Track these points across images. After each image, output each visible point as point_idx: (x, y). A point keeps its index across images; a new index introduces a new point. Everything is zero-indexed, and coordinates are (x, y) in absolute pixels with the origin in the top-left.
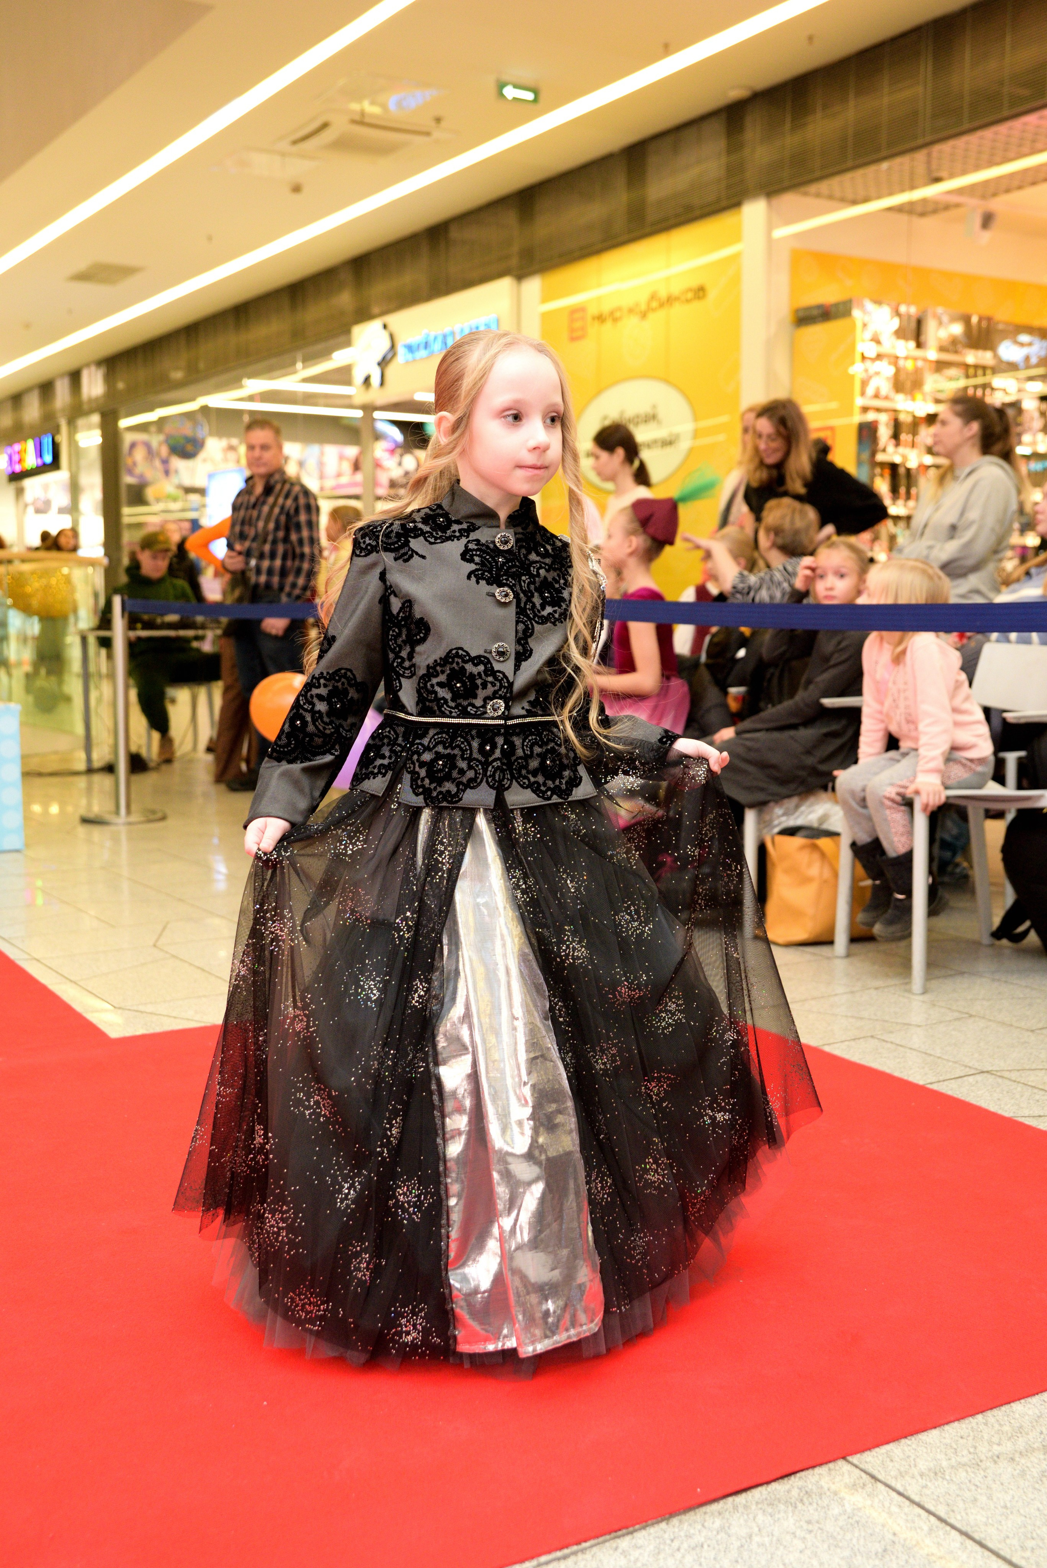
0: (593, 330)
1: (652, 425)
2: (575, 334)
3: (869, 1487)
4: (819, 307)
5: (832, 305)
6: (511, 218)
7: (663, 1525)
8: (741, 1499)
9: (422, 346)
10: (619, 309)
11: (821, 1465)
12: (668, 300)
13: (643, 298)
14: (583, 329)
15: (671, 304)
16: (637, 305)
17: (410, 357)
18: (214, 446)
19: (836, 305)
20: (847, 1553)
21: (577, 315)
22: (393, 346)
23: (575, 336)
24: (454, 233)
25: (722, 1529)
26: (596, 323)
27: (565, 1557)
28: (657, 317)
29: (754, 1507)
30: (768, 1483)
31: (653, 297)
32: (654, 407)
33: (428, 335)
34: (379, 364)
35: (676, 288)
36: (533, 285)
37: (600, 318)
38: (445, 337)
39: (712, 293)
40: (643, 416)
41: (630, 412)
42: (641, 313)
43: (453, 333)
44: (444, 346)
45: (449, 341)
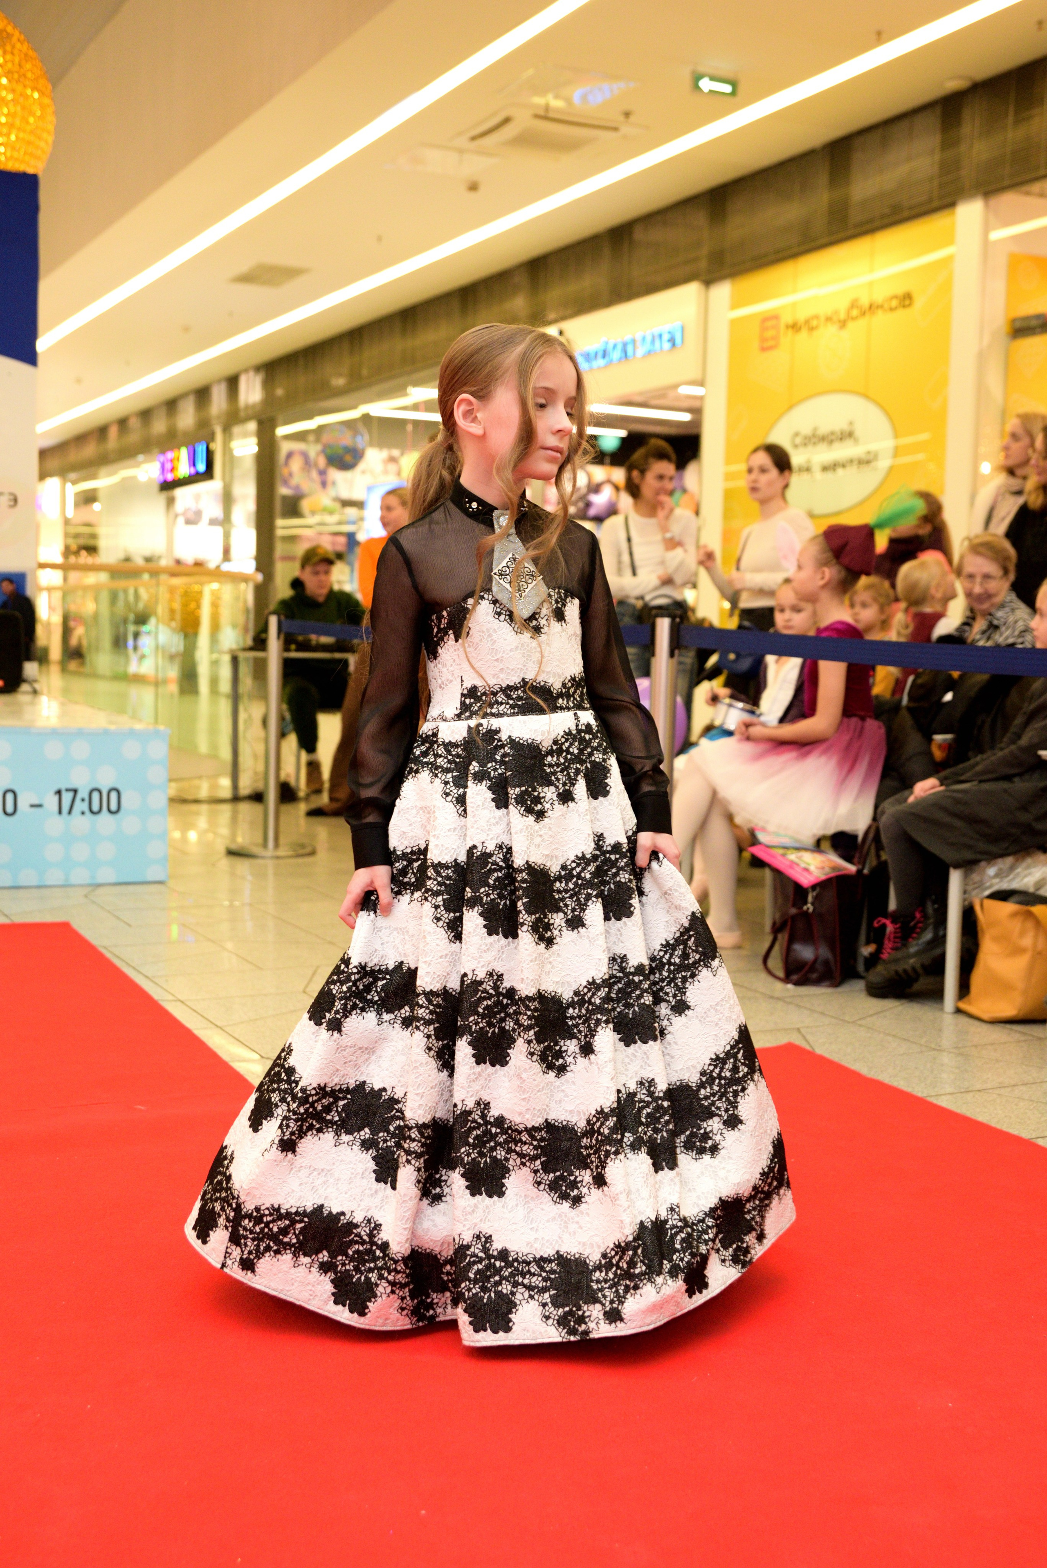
0: (786, 339)
1: (849, 443)
2: (767, 344)
4: (1040, 317)
6: (700, 218)
9: (600, 355)
10: (817, 317)
12: (870, 307)
13: (842, 306)
14: (775, 338)
15: (873, 312)
16: (836, 312)
17: (586, 365)
18: (374, 457)
21: (769, 324)
23: (767, 346)
24: (639, 234)
26: (790, 332)
28: (857, 327)
31: (854, 304)
32: (851, 423)
33: (607, 343)
35: (879, 296)
36: (723, 291)
37: (795, 327)
38: (625, 345)
39: (919, 302)
40: (839, 433)
41: (824, 430)
42: (840, 321)
43: (634, 341)
44: (623, 355)
45: (630, 351)
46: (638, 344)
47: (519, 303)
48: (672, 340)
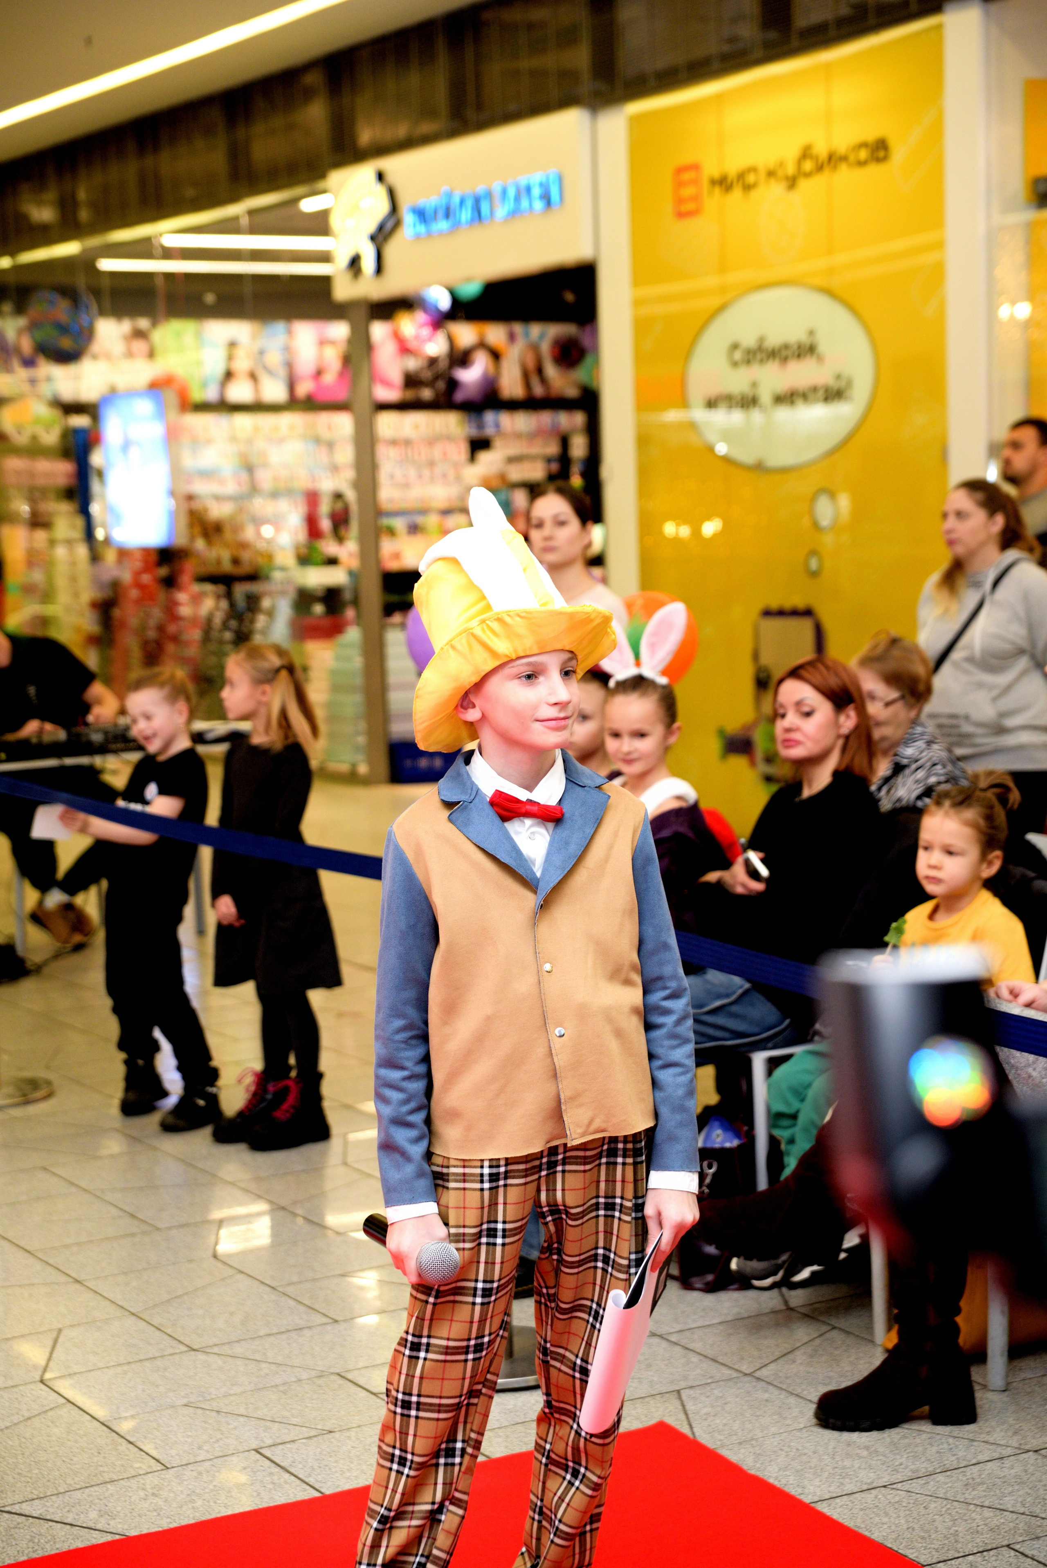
1: (809, 361)
2: (685, 208)
9: (441, 213)
10: (753, 169)
12: (830, 160)
13: (788, 154)
14: (696, 198)
15: (835, 168)
16: (781, 164)
17: (422, 229)
18: (109, 334)
21: (687, 176)
22: (394, 208)
23: (684, 210)
26: (717, 190)
31: (806, 153)
32: (811, 333)
33: (450, 195)
34: (373, 238)
35: (841, 142)
36: (616, 122)
37: (723, 183)
38: (477, 201)
39: (899, 153)
40: (796, 347)
41: (774, 340)
42: (787, 178)
43: (489, 195)
44: (476, 214)
45: (485, 208)
46: (497, 200)
48: (546, 198)
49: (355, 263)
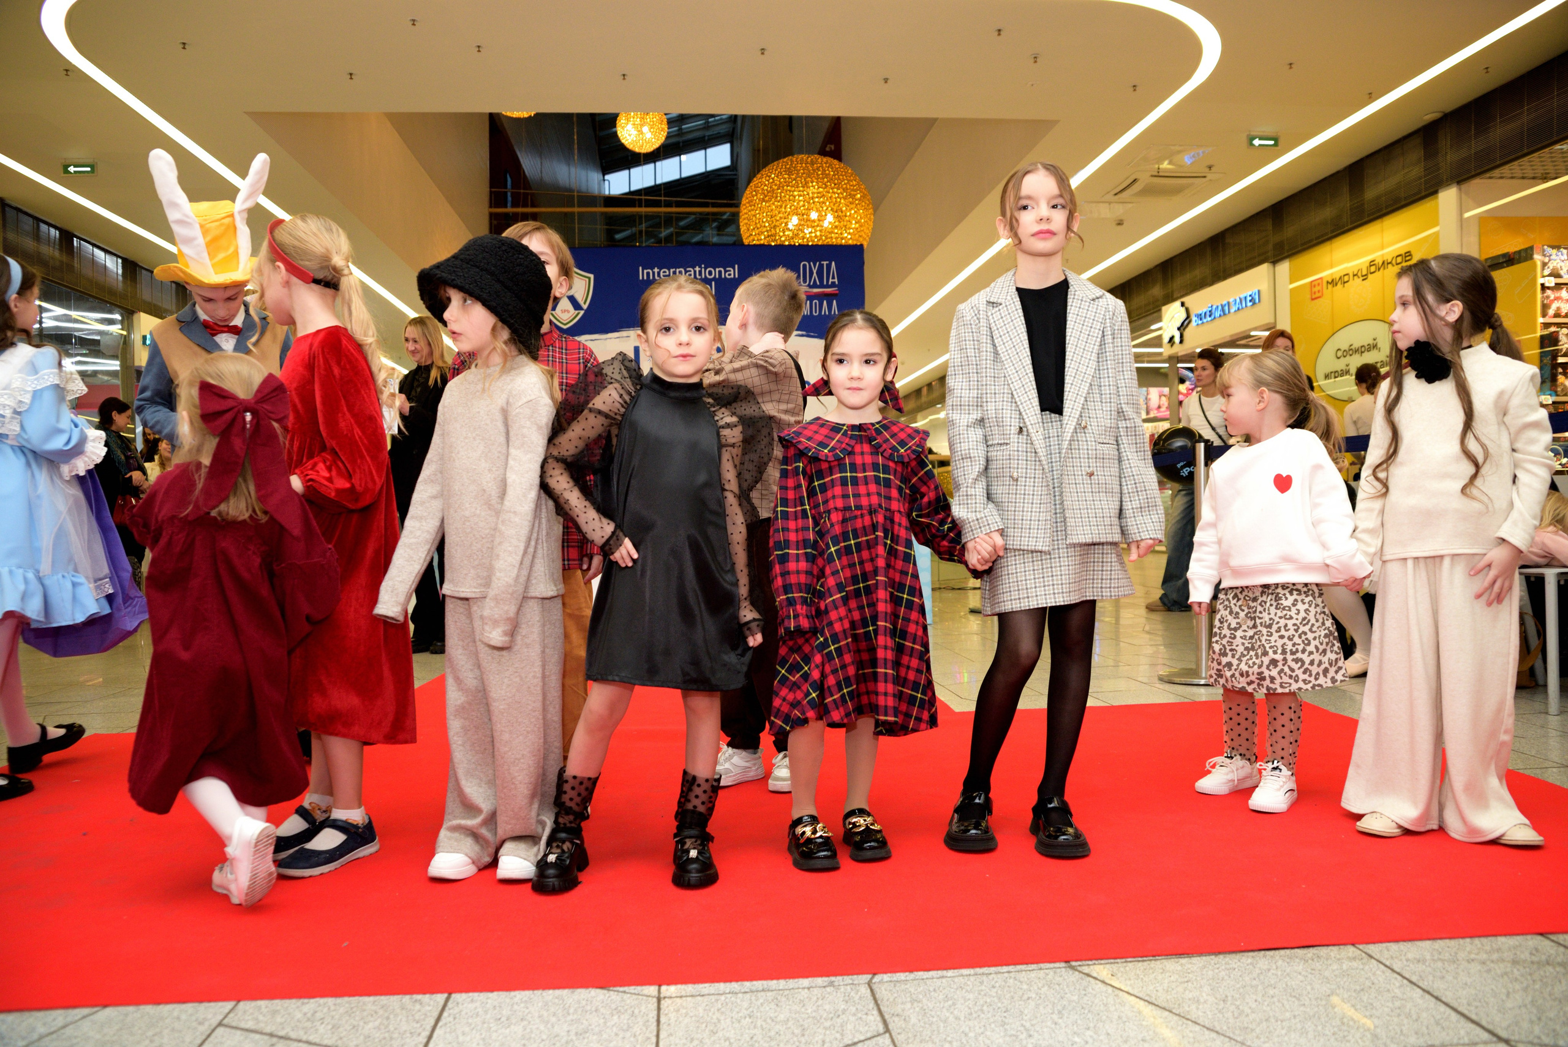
0: (1328, 291)
2: (1315, 296)
3: (1365, 961)
4: (1504, 255)
5: (1515, 253)
6: (1267, 224)
7: (1213, 957)
8: (1271, 953)
9: (1208, 313)
10: (1347, 275)
11: (1334, 945)
12: (1383, 263)
14: (1321, 291)
15: (1385, 267)
16: (1360, 270)
17: (1200, 322)
19: (1519, 252)
20: (1333, 987)
21: (1316, 283)
22: (1188, 316)
24: (1229, 239)
25: (1251, 964)
26: (1330, 286)
27: (1143, 961)
28: (1375, 277)
29: (1277, 958)
30: (1292, 948)
31: (1372, 263)
33: (1212, 307)
34: (1179, 329)
36: (1284, 267)
37: (1333, 283)
38: (1223, 306)
42: (1363, 276)
44: (1223, 312)
45: (1226, 308)
46: (1232, 304)
47: (1157, 291)
48: (1253, 300)
49: (1171, 339)
